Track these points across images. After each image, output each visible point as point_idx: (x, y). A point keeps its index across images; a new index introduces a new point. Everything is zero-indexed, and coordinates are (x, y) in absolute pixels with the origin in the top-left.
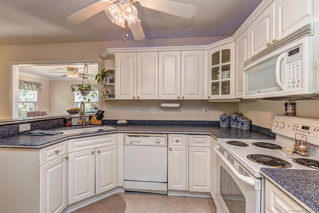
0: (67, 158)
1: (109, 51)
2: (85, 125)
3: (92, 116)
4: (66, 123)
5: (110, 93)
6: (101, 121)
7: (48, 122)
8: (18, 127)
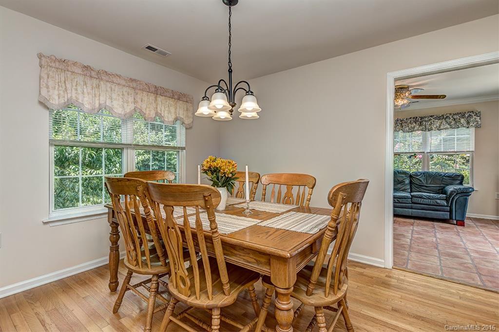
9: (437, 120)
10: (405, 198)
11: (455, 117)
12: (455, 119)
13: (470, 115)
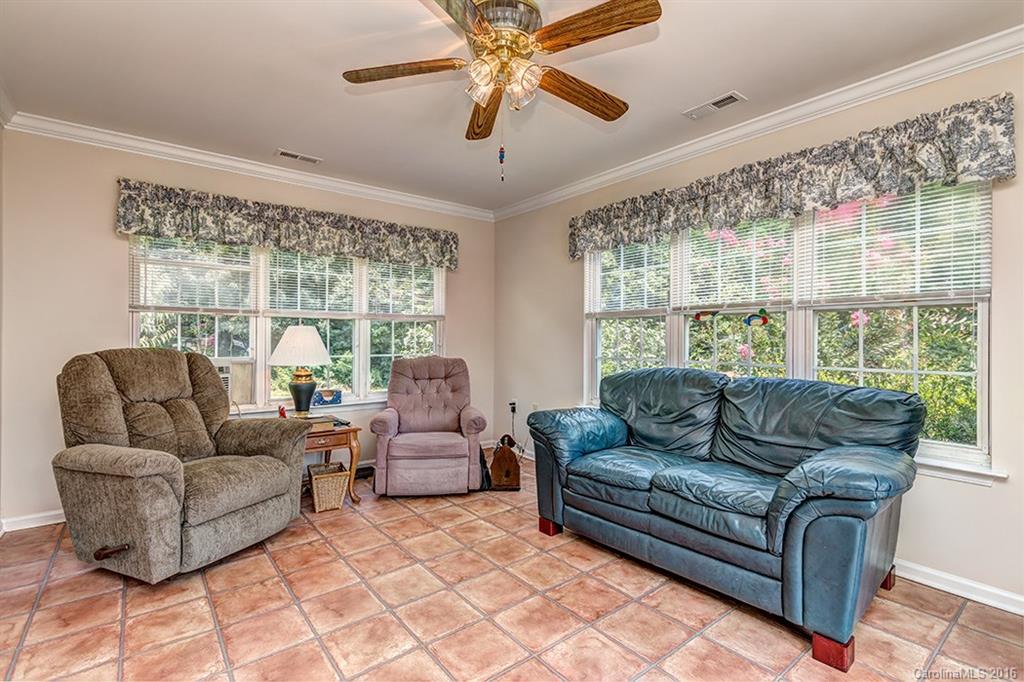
9: (822, 168)
10: (628, 488)
11: (894, 141)
12: (892, 151)
13: (958, 122)
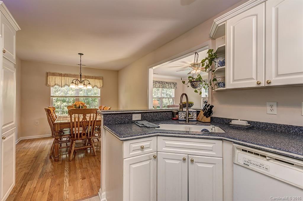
0: (155, 157)
1: (217, 23)
2: (189, 121)
3: (200, 111)
4: (174, 117)
5: (219, 80)
6: (209, 118)
7: (157, 114)
8: (132, 117)
